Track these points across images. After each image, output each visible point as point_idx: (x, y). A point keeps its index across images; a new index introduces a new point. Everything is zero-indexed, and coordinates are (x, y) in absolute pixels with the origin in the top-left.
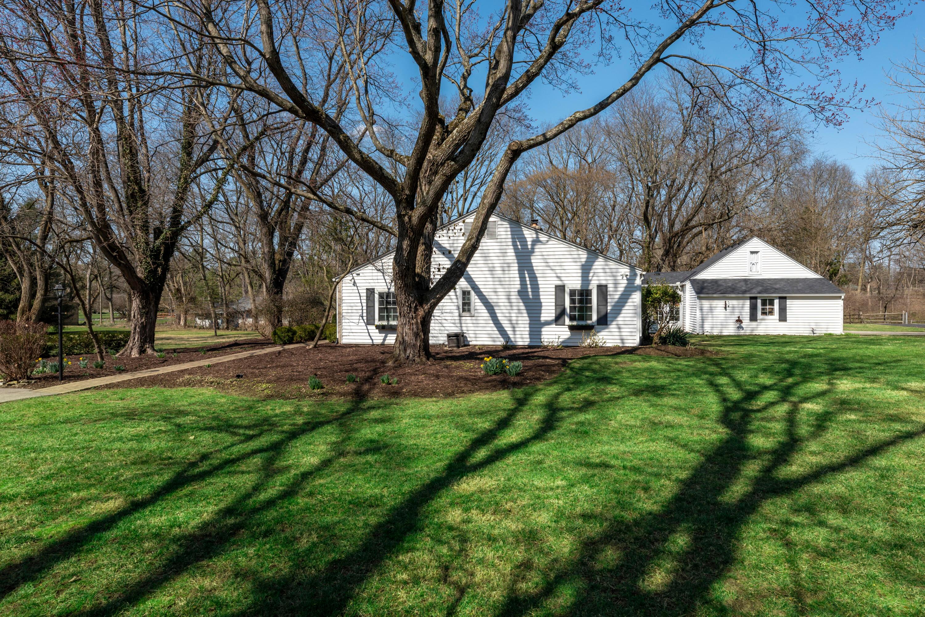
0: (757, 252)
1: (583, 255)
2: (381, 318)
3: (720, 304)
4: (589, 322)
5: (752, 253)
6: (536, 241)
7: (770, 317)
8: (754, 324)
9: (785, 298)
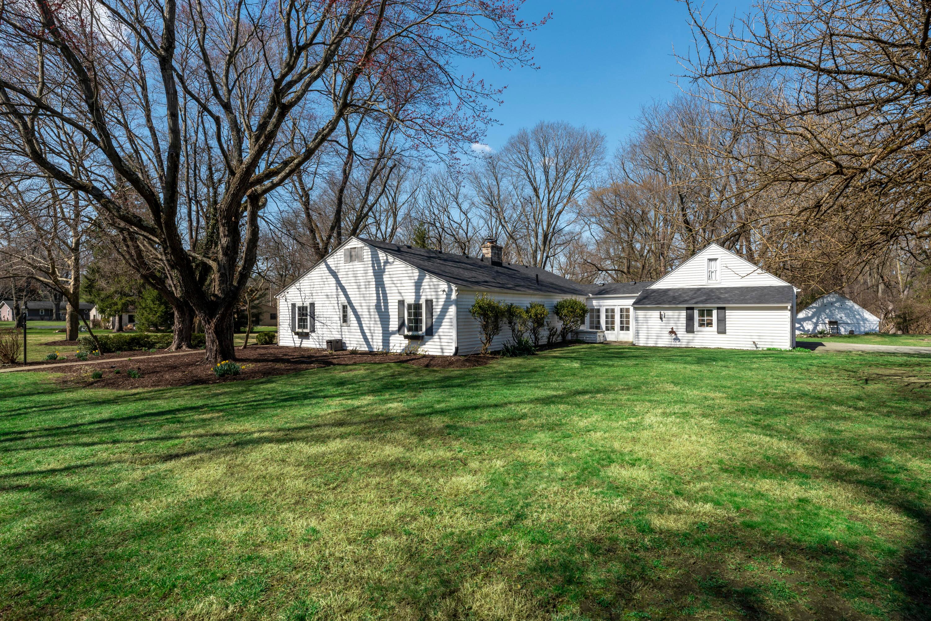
0: (716, 260)
1: (416, 273)
2: (300, 327)
3: (655, 314)
4: (420, 333)
5: (710, 260)
6: (386, 262)
7: (708, 329)
8: (691, 335)
9: (724, 308)
